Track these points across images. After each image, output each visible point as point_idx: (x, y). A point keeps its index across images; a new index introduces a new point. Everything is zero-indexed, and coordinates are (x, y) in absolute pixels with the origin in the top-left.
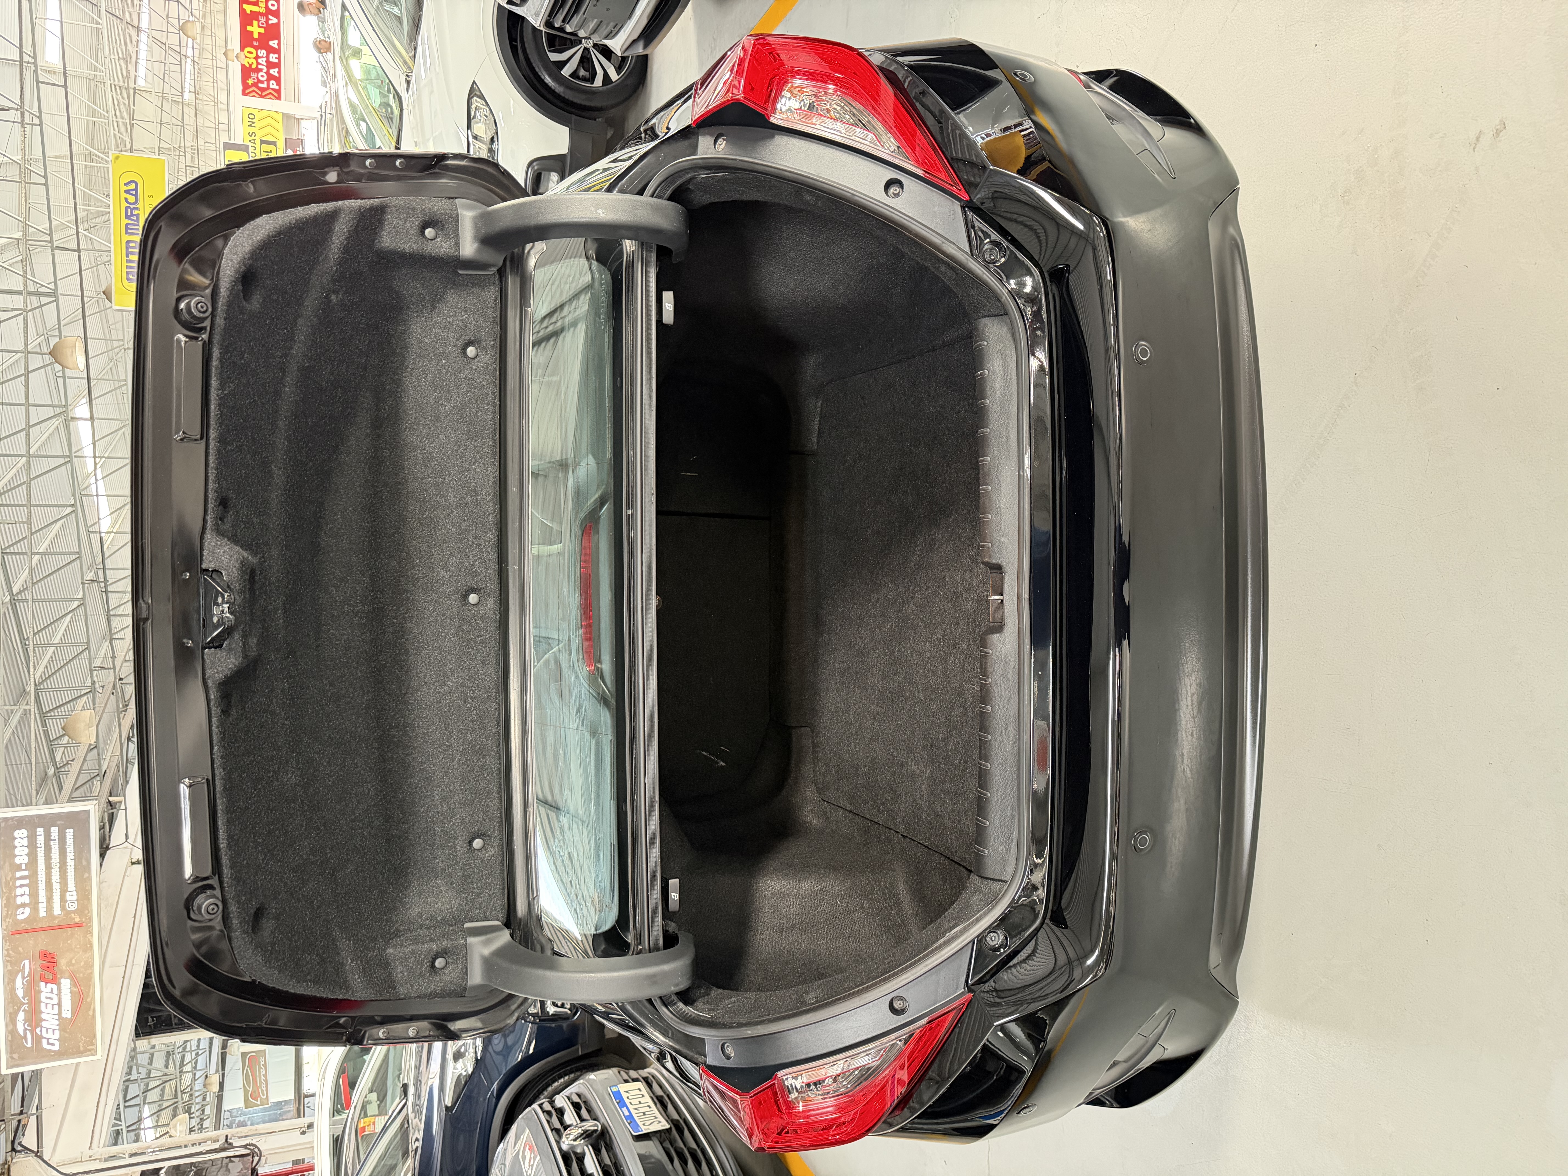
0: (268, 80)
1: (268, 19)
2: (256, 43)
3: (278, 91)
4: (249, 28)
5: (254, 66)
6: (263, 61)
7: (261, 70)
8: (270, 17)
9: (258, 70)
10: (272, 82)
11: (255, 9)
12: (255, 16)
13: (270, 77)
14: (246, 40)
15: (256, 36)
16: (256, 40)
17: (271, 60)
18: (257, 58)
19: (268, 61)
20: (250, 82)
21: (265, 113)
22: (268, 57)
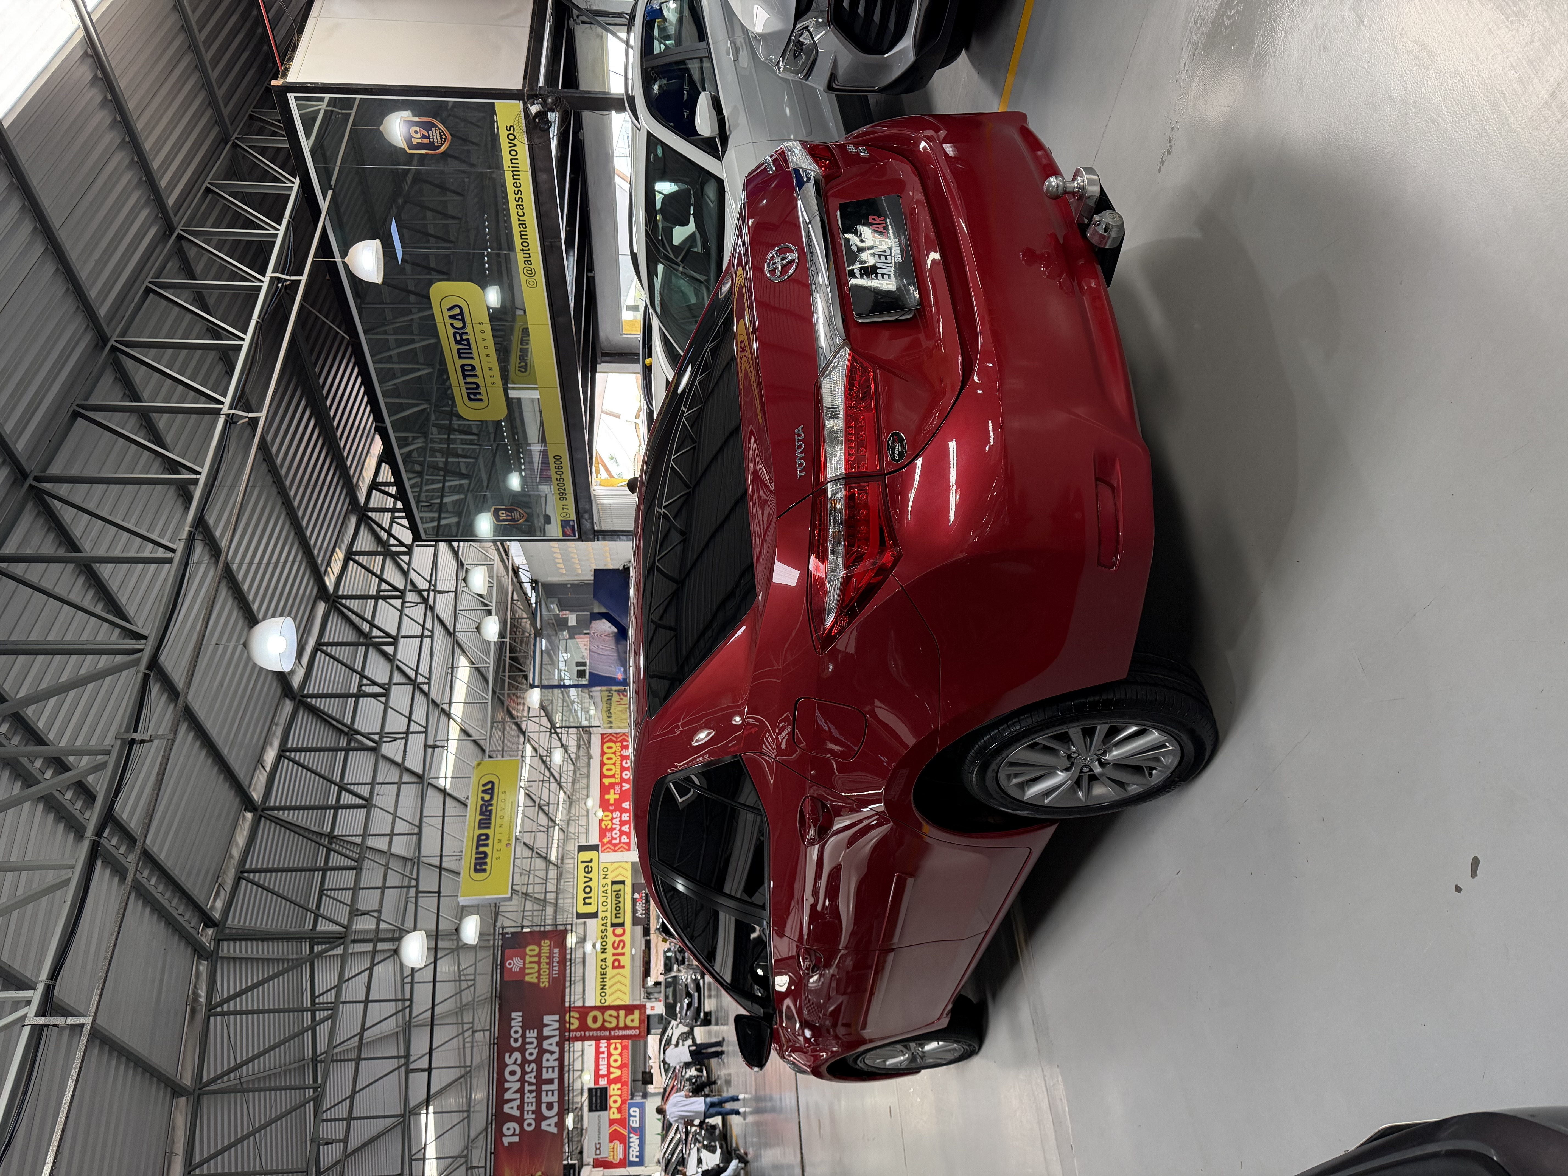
0: (620, 837)
1: (622, 786)
2: (612, 808)
3: (628, 844)
4: (607, 797)
5: (609, 827)
6: (616, 821)
7: (615, 829)
8: (624, 784)
9: (612, 829)
10: (624, 837)
11: (612, 780)
12: (612, 786)
13: (622, 833)
14: (604, 804)
15: (612, 802)
16: (612, 805)
17: (623, 819)
18: (612, 819)
19: (621, 821)
20: (605, 840)
21: (616, 865)
22: (621, 817)
